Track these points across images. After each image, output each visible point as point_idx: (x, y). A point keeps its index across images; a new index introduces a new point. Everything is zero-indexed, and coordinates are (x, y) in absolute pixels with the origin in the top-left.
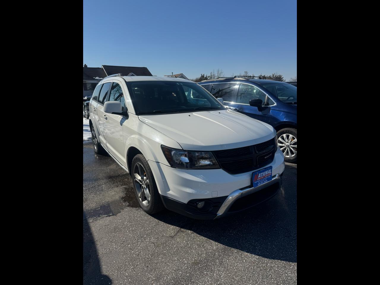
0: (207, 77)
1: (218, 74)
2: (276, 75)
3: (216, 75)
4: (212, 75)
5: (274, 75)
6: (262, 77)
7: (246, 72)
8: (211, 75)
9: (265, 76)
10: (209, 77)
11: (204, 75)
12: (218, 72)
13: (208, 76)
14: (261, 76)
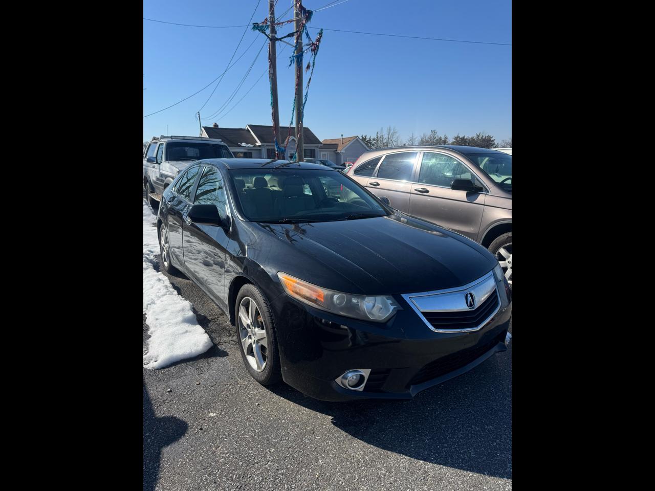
0: (370, 140)
1: (389, 135)
2: (483, 136)
3: (386, 136)
4: (379, 136)
5: (479, 136)
6: (460, 138)
7: (434, 132)
8: (377, 137)
9: (464, 137)
10: (374, 140)
11: (366, 137)
12: (389, 133)
13: (372, 138)
14: (458, 137)
